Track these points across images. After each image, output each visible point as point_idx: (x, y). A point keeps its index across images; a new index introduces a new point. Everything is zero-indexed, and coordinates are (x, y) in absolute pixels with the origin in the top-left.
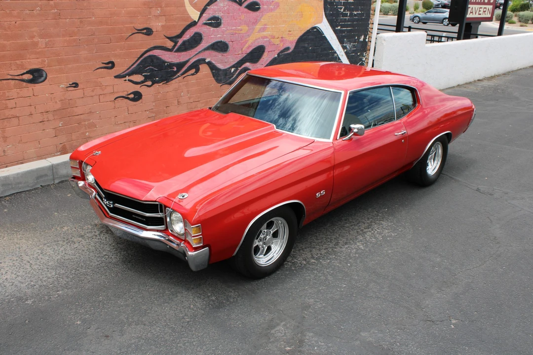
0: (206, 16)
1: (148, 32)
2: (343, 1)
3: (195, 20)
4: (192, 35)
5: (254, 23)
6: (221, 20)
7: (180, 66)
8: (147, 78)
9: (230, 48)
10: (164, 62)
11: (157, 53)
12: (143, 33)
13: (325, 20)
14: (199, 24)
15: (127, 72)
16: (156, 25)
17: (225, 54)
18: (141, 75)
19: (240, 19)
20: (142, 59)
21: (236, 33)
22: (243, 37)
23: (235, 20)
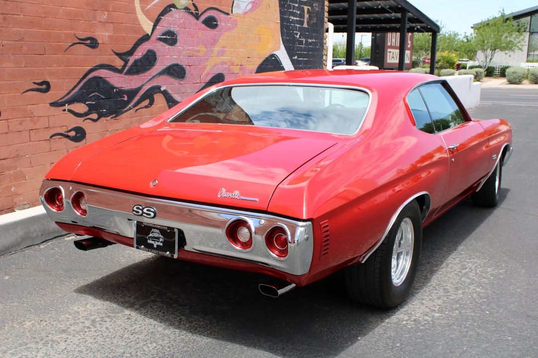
0: (160, 29)
1: (93, 43)
2: (298, 26)
3: (148, 33)
4: (144, 54)
5: (213, 44)
6: (176, 36)
7: (132, 93)
8: (92, 109)
9: (188, 75)
10: (113, 88)
11: (103, 73)
12: (86, 44)
13: (282, 47)
14: (153, 38)
15: (67, 98)
16: (103, 35)
17: (182, 82)
18: (85, 103)
19: (198, 37)
20: (85, 80)
21: (193, 54)
22: (201, 60)
23: (192, 38)
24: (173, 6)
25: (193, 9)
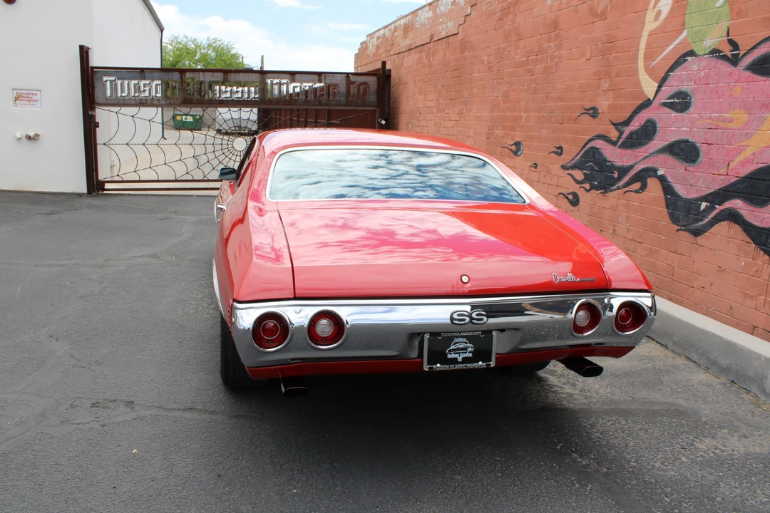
0: (667, 90)
1: (593, 112)
3: (649, 97)
4: (642, 123)
6: (690, 99)
8: (587, 178)
9: (703, 157)
10: (606, 161)
11: (599, 144)
12: (590, 115)
14: (655, 103)
15: (571, 163)
16: (603, 104)
17: (691, 169)
18: (582, 171)
19: (731, 95)
20: (585, 150)
21: (718, 126)
22: (732, 136)
23: (719, 98)
24: (691, 53)
25: (727, 51)
